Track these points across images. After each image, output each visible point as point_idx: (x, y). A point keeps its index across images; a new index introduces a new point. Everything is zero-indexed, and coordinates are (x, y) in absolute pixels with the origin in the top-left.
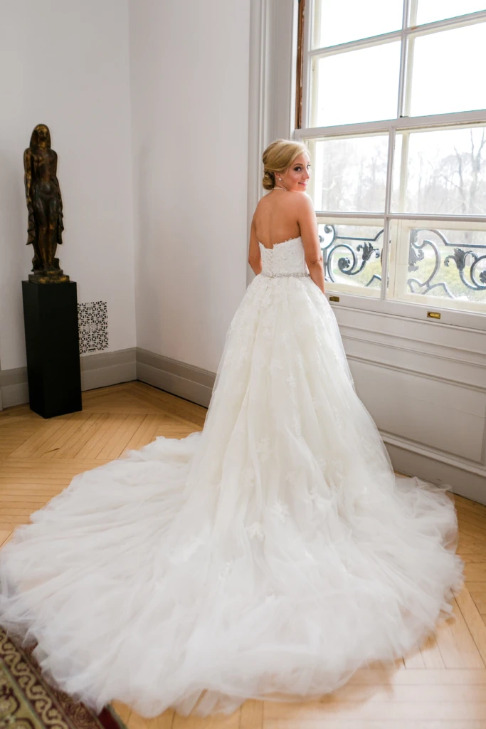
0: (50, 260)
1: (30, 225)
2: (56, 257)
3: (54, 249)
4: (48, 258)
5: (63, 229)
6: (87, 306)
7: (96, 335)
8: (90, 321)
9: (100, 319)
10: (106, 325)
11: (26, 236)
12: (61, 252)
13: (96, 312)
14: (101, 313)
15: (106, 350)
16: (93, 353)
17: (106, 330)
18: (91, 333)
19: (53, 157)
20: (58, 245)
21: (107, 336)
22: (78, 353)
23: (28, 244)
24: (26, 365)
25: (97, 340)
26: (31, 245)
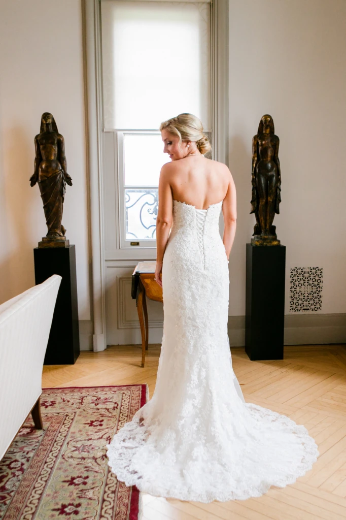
0: (268, 227)
1: (253, 197)
2: (273, 224)
3: (272, 218)
4: (266, 226)
5: (280, 201)
6: (304, 270)
7: (310, 297)
8: (306, 284)
9: (316, 283)
10: (320, 289)
13: (312, 277)
15: (319, 312)
16: (306, 312)
17: (321, 294)
18: (306, 295)
20: (276, 214)
21: (321, 299)
24: (244, 315)
25: (312, 302)
26: (254, 214)
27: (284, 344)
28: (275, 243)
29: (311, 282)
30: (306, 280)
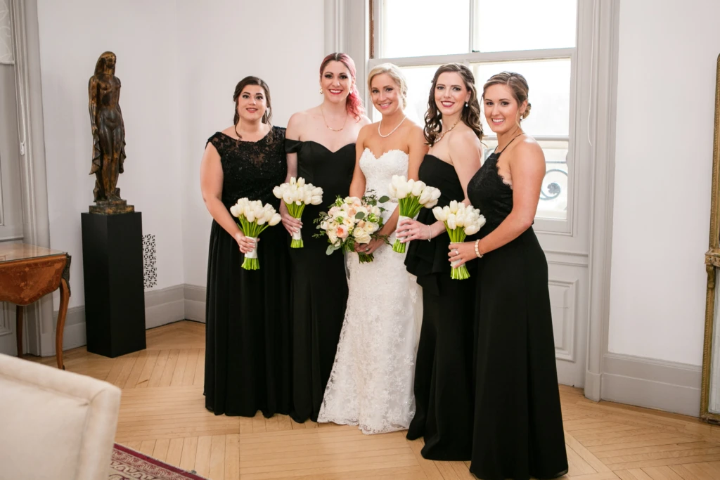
0: (112, 190)
1: (95, 154)
2: (117, 187)
3: (116, 177)
4: (111, 188)
5: (125, 157)
9: (149, 254)
10: (154, 260)
13: (145, 247)
14: (150, 248)
15: (154, 287)
17: (155, 266)
20: (120, 174)
21: (156, 272)
23: (91, 173)
25: (146, 277)
26: (95, 174)
27: (147, 327)
28: (129, 209)
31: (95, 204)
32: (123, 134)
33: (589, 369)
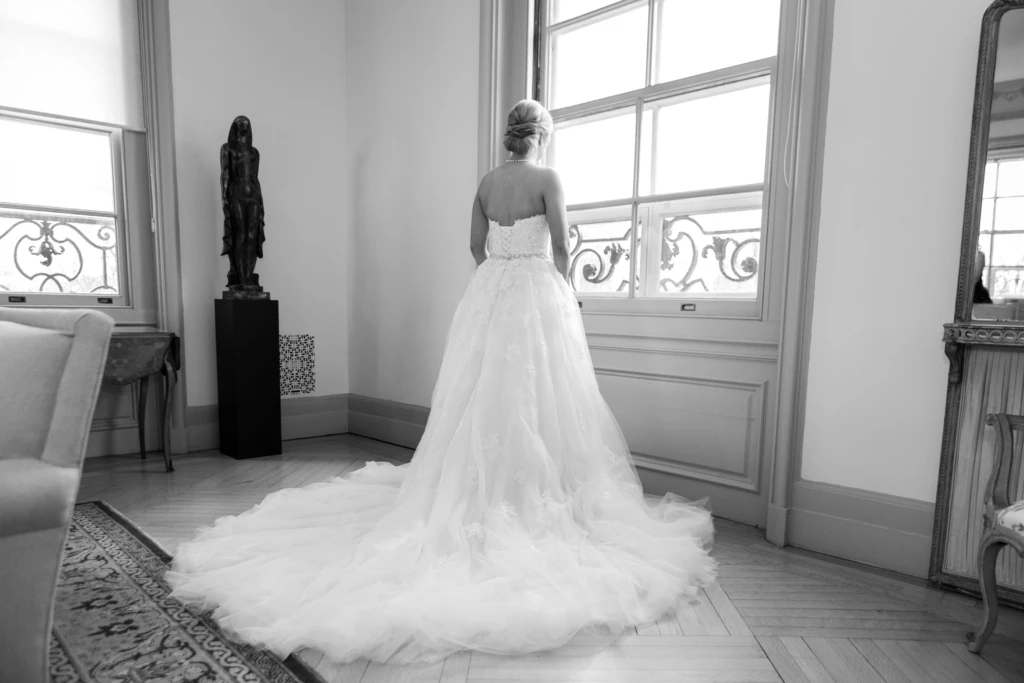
0: (248, 275)
1: (226, 231)
2: (255, 272)
3: (253, 263)
4: (245, 272)
5: (264, 239)
6: (291, 339)
7: (300, 374)
8: (294, 357)
9: (306, 356)
10: (312, 364)
11: (220, 246)
12: (261, 267)
13: (301, 348)
14: (307, 349)
15: (312, 394)
16: (296, 396)
17: (313, 370)
18: (295, 372)
19: (255, 155)
20: (258, 259)
21: (314, 377)
22: (278, 394)
23: (223, 254)
24: (217, 403)
25: (302, 381)
26: (227, 256)
28: (264, 296)
29: (300, 355)
30: (294, 353)
31: (227, 289)
32: (261, 212)
33: (772, 502)
